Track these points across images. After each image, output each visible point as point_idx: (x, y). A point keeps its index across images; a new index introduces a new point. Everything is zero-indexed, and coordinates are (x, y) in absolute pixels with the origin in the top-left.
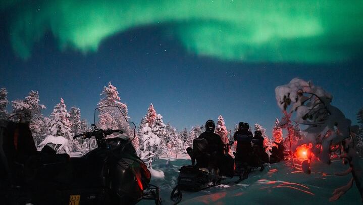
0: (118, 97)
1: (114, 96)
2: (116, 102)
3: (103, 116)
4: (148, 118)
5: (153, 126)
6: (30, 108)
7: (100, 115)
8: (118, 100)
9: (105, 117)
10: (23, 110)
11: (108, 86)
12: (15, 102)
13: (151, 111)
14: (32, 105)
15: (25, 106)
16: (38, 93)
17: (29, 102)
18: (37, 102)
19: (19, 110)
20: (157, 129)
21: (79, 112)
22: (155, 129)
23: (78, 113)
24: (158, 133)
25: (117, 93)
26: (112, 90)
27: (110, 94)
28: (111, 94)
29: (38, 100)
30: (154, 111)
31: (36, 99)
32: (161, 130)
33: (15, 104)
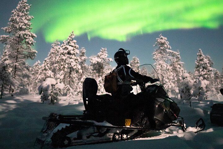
0: (169, 46)
1: (165, 46)
2: (168, 50)
3: (158, 64)
4: (198, 63)
5: (201, 70)
6: (102, 62)
7: (155, 63)
8: (169, 49)
9: (159, 64)
10: (97, 64)
11: (159, 37)
12: (91, 58)
13: (201, 56)
14: (103, 59)
15: (98, 61)
16: (106, 49)
17: (101, 57)
18: (106, 57)
19: (95, 64)
20: (205, 73)
21: (139, 61)
22: (203, 73)
23: (138, 63)
24: (206, 76)
25: (167, 43)
26: (163, 41)
27: (161, 44)
28: (163, 44)
29: (107, 55)
30: (203, 56)
31: (105, 54)
32: (209, 73)
33: (92, 59)
